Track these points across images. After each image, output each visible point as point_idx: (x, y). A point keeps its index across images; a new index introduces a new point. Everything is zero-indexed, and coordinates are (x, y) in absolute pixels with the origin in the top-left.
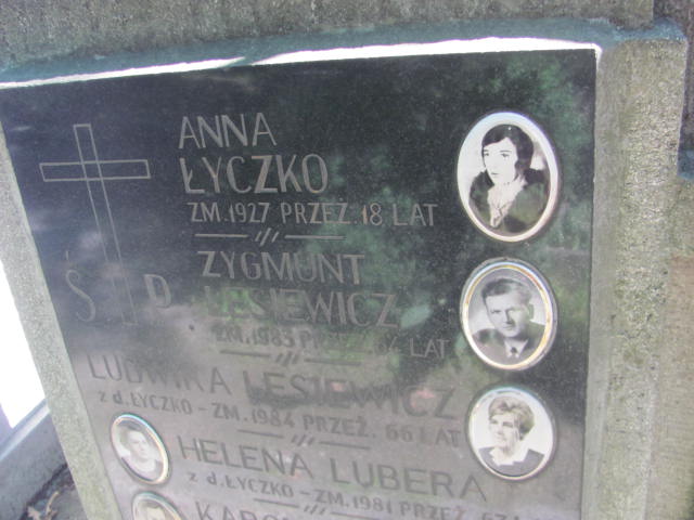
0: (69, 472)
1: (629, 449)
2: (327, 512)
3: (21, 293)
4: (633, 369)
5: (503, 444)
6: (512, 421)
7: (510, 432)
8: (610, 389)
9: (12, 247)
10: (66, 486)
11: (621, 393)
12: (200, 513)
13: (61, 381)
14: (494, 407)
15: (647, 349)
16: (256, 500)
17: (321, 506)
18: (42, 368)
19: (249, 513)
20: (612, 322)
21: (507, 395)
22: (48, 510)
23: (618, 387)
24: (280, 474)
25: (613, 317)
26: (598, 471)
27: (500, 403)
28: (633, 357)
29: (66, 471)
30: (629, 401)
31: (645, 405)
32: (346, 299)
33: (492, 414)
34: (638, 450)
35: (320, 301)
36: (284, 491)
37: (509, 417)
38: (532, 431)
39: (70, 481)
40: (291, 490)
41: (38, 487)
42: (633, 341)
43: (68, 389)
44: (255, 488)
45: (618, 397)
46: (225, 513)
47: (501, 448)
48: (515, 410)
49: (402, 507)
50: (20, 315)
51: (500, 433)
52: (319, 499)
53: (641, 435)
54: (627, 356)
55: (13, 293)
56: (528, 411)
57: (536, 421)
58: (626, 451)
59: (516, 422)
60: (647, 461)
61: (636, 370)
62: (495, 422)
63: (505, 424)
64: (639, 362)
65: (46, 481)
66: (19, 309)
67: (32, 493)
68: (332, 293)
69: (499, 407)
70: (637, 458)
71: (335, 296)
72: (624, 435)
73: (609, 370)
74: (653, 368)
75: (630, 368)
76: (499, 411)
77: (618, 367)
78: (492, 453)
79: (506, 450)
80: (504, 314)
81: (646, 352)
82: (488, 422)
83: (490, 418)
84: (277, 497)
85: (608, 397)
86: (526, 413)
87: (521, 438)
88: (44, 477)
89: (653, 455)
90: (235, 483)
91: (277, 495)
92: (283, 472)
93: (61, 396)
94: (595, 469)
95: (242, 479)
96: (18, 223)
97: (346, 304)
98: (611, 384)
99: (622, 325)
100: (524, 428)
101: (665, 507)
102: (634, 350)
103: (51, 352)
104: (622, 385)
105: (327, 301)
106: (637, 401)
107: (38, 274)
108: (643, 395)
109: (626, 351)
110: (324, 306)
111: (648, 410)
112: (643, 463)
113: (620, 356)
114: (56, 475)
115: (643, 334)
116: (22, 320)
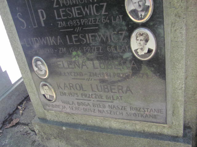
0: (29, 98)
1: (179, 47)
2: (93, 79)
3: (6, 24)
4: (178, 19)
5: (141, 47)
6: (143, 39)
7: (142, 42)
8: (171, 27)
9: (3, 10)
10: (28, 101)
11: (175, 28)
12: (58, 86)
13: (18, 50)
14: (137, 35)
15: (182, 12)
16: (73, 79)
17: (91, 78)
18: (13, 47)
19: (71, 84)
20: (170, 4)
21: (141, 30)
22: (23, 106)
23: (174, 26)
24: (79, 69)
25: (170, 3)
26: (170, 56)
27: (139, 33)
28: (178, 15)
29: (28, 97)
30: (178, 31)
31: (182, 31)
32: (93, 7)
33: (137, 37)
34: (182, 48)
35: (86, 9)
36: (80, 75)
37: (142, 38)
38: (149, 41)
39: (29, 100)
40: (82, 74)
41: (20, 101)
42: (177, 10)
43: (21, 52)
44: (72, 75)
45: (174, 30)
46: (65, 85)
47: (140, 49)
48: (143, 35)
49: (114, 75)
50: (7, 31)
51: (140, 43)
52: (90, 76)
53: (182, 42)
54: (176, 15)
55: (4, 25)
56: (147, 35)
57: (150, 38)
58: (178, 48)
59: (144, 39)
60: (184, 51)
61: (179, 20)
62: (138, 40)
63: (141, 40)
64: (179, 17)
65: (23, 100)
66: (6, 29)
67: (19, 103)
68: (89, 6)
69: (139, 34)
70: (181, 50)
71: (90, 6)
72: (177, 43)
73: (171, 20)
74: (184, 18)
75: (177, 19)
76: (139, 36)
77: (173, 19)
78: (138, 51)
79: (142, 49)
80: (137, 4)
81: (181, 13)
82: (136, 40)
83: (136, 39)
84: (78, 77)
85: (171, 30)
86: (146, 36)
87: (146, 44)
88: (22, 98)
89: (186, 48)
90: (67, 74)
91: (78, 76)
92: (80, 68)
93: (19, 55)
94: (169, 55)
95: (68, 72)
96: (4, 2)
97: (93, 8)
98: (172, 25)
99: (173, 5)
100: (147, 41)
101: (192, 73)
102: (178, 13)
103: (15, 41)
104: (175, 25)
105: (88, 9)
106: (180, 31)
107: (10, 17)
108: (181, 28)
109: (175, 14)
110: (87, 10)
111: (183, 33)
112: (183, 51)
113: (174, 15)
114: (25, 98)
115: (180, 7)
116: (7, 33)
